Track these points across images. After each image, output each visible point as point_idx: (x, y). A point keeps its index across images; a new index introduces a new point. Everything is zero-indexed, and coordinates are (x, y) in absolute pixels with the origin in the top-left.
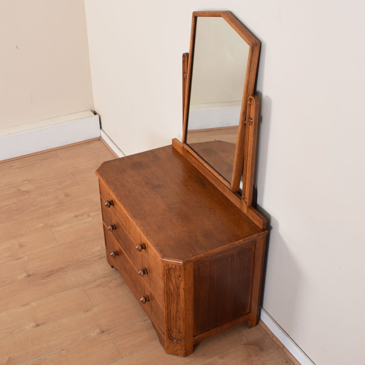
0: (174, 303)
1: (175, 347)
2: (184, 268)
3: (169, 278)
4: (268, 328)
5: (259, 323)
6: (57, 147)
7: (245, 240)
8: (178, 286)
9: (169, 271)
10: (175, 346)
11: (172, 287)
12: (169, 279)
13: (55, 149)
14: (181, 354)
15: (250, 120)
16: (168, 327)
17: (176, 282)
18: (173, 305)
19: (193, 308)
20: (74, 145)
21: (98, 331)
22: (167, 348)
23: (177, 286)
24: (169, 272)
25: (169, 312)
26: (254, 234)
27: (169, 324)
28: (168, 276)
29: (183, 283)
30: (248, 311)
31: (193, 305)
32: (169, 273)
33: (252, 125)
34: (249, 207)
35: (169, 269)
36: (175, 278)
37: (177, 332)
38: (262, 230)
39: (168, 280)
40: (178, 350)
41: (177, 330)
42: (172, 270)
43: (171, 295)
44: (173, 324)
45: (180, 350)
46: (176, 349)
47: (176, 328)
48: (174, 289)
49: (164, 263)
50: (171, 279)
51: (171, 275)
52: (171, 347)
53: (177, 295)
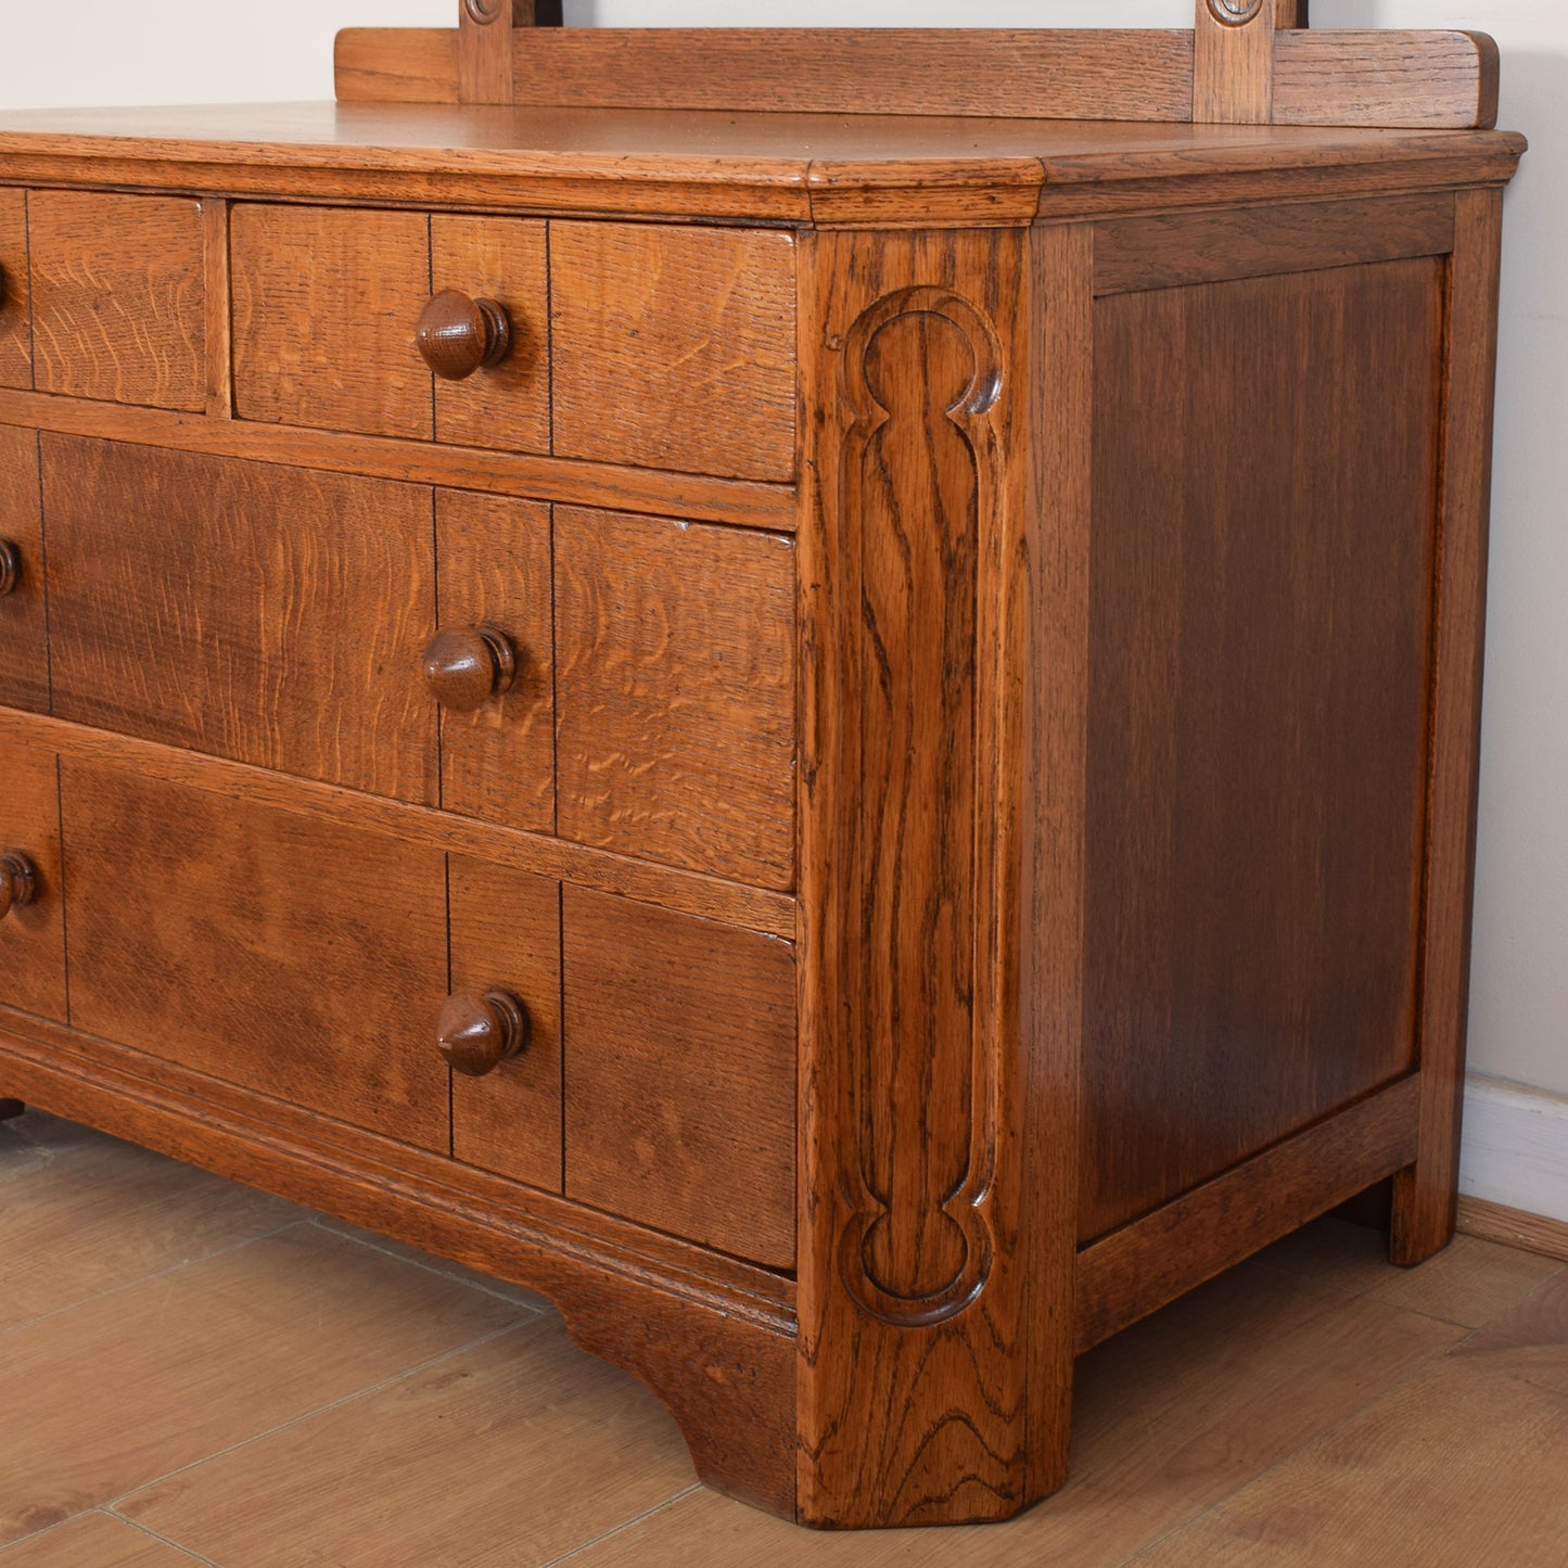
0: (906, 791)
2: (1034, 263)
3: (864, 455)
8: (961, 540)
9: (872, 353)
10: (914, 1384)
11: (901, 576)
12: (871, 458)
14: (974, 1477)
16: (839, 1145)
17: (936, 491)
18: (903, 820)
22: (822, 1441)
24: (870, 370)
27: (853, 1095)
28: (865, 417)
29: (1016, 475)
30: (1403, 1050)
32: (864, 375)
35: (875, 321)
36: (928, 432)
37: (934, 1190)
40: (942, 1431)
41: (932, 1156)
42: (897, 332)
43: (883, 683)
44: (891, 1089)
45: (967, 1422)
46: (926, 1427)
47: (925, 1134)
48: (910, 587)
49: (826, 245)
50: (885, 454)
51: (886, 406)
52: (872, 1415)
53: (947, 671)
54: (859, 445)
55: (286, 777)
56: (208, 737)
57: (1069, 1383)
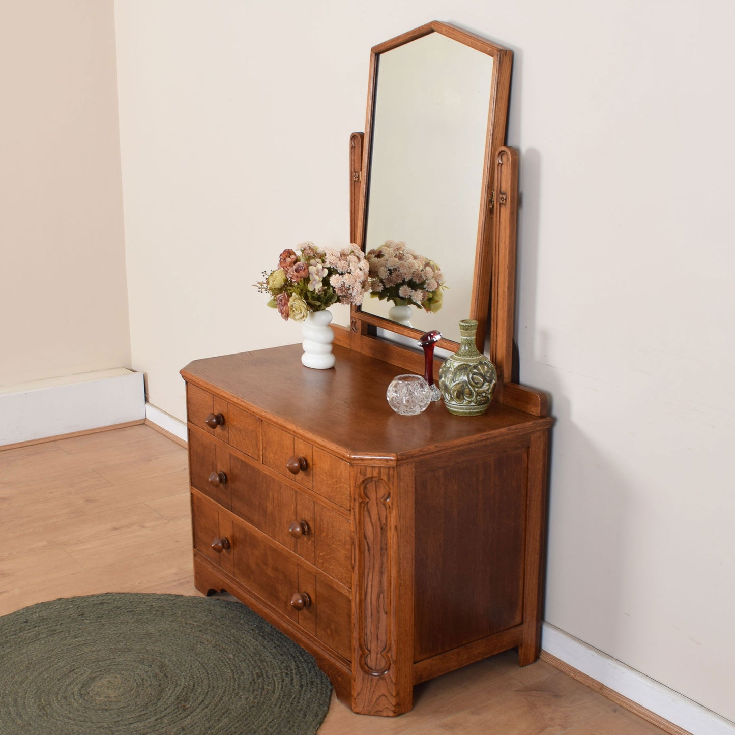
0: (373, 571)
1: (374, 691)
2: (398, 473)
3: (364, 507)
4: (562, 662)
5: (541, 657)
6: (58, 436)
7: (510, 429)
8: (384, 524)
9: (365, 488)
10: (375, 688)
11: (372, 530)
12: (366, 508)
14: (387, 708)
15: (501, 196)
16: (359, 639)
17: (379, 514)
18: (373, 578)
19: (413, 583)
20: (92, 434)
22: (357, 696)
24: (365, 491)
25: (363, 597)
27: (362, 629)
28: (364, 500)
29: (394, 513)
30: (518, 619)
31: (413, 574)
32: (364, 492)
33: (505, 205)
35: (365, 482)
36: (377, 503)
37: (380, 650)
40: (381, 698)
41: (379, 643)
42: (370, 484)
43: (368, 551)
44: (371, 629)
45: (386, 696)
46: (378, 697)
47: (378, 639)
48: (374, 533)
49: (355, 468)
50: (368, 507)
51: (368, 498)
52: (366, 693)
53: (382, 549)
54: (363, 505)
55: (271, 538)
56: (258, 526)
57: (412, 690)
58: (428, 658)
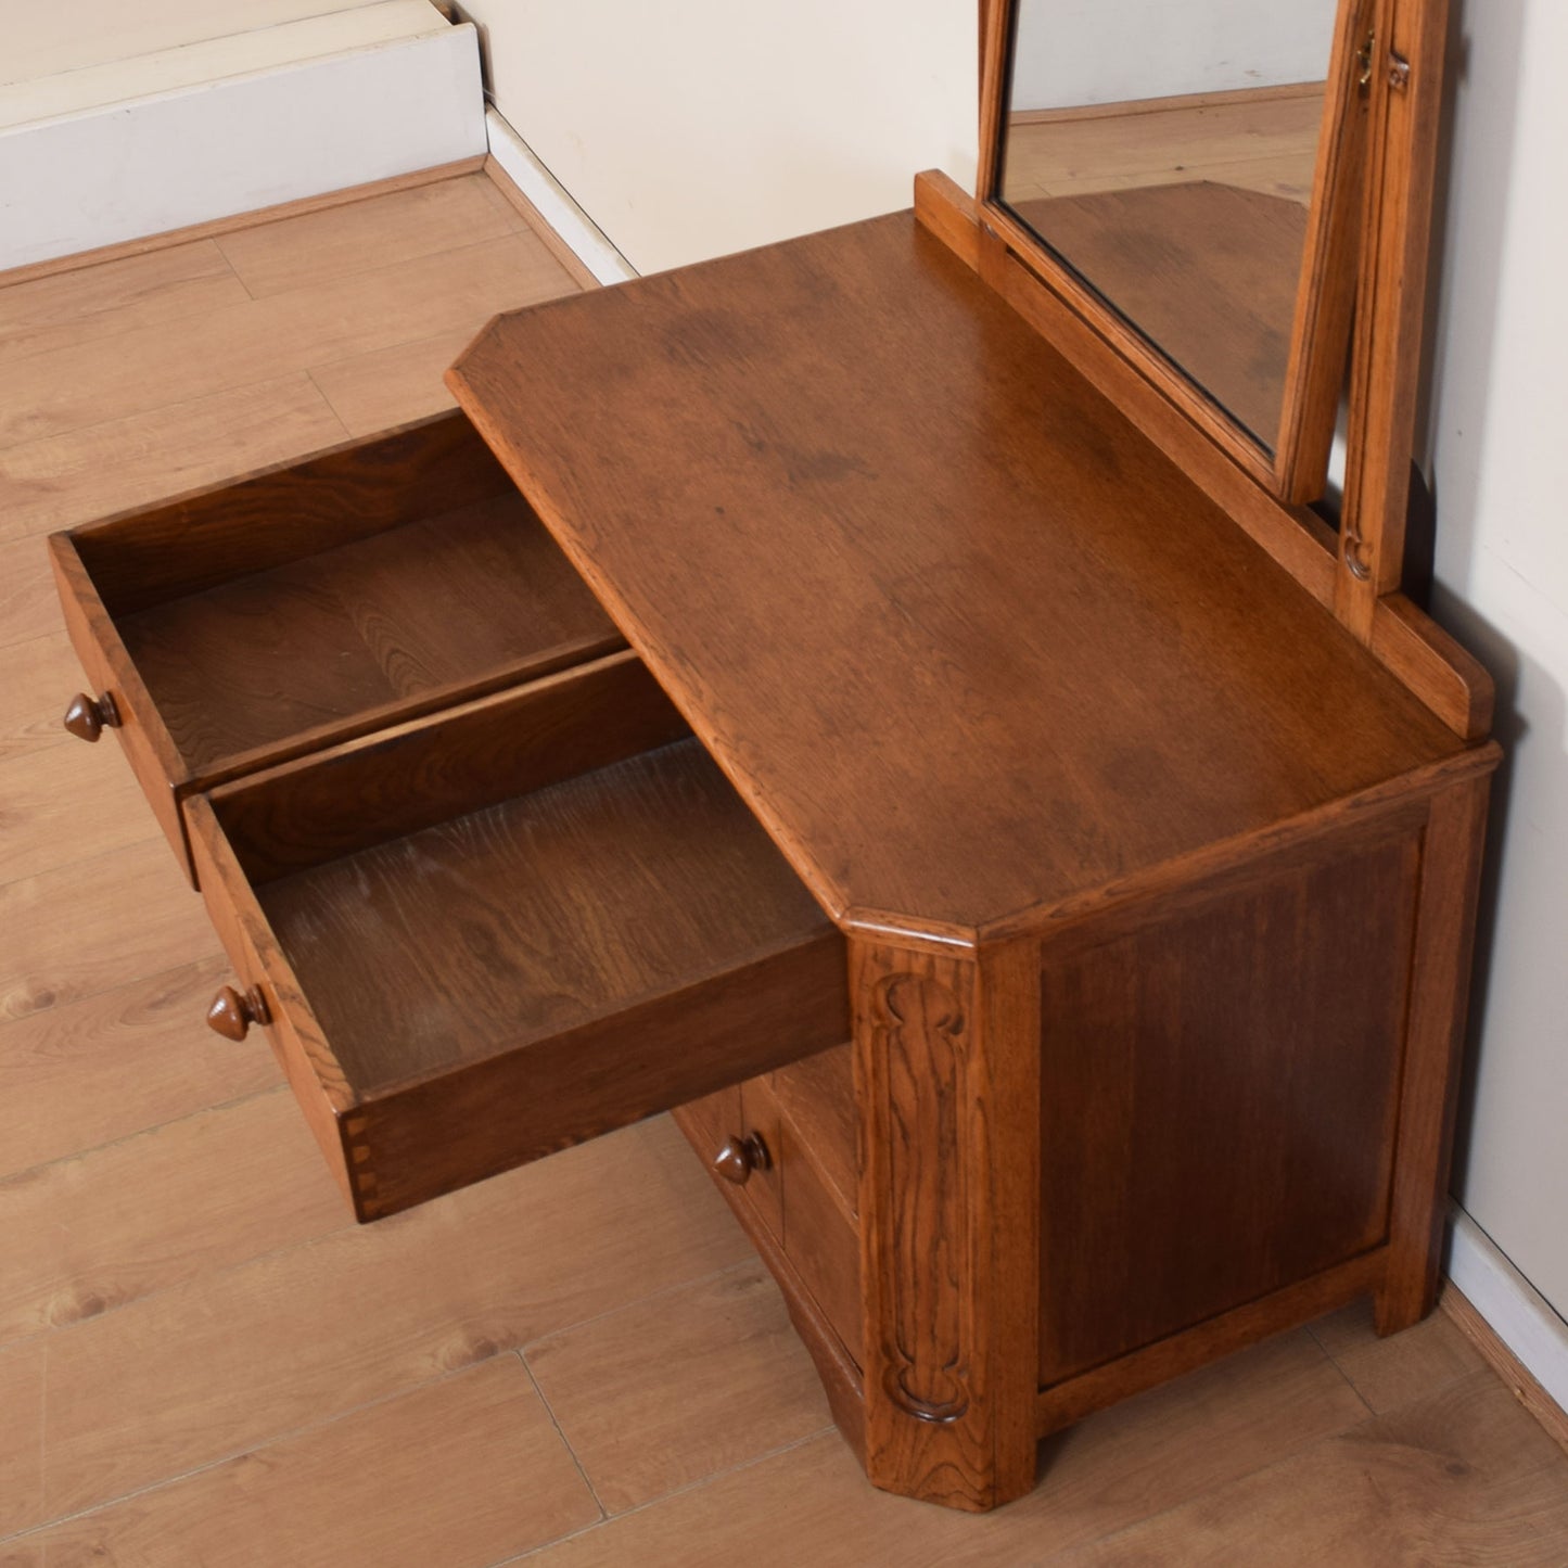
0: (918, 1187)
1: (923, 1452)
2: (982, 975)
3: (888, 1038)
4: (1498, 1339)
5: (1442, 1303)
6: (228, 219)
7: (1357, 805)
8: (947, 1084)
9: (891, 992)
10: (926, 1445)
11: (912, 1094)
12: (893, 1040)
13: (213, 231)
14: (961, 1492)
15: (1393, 64)
16: (882, 1333)
17: (932, 1060)
18: (917, 1201)
19: (1037, 1219)
20: (329, 208)
21: (457, 1342)
22: (877, 1454)
23: (938, 1081)
24: (891, 999)
25: (890, 1241)
26: (1416, 767)
27: (890, 1311)
28: (887, 1023)
29: (975, 1066)
30: (1373, 1233)
31: (1037, 1197)
32: (888, 1002)
33: (1404, 95)
34: (1382, 598)
36: (927, 1034)
37: (939, 1361)
38: (1463, 741)
39: (883, 1049)
40: (943, 1468)
41: (938, 1347)
42: (906, 987)
43: (903, 1138)
44: (914, 1314)
45: (957, 1469)
46: (934, 1464)
47: (934, 1337)
48: (918, 1099)
50: (901, 1039)
51: (900, 1018)
52: (903, 1451)
53: (941, 1140)
54: (885, 1033)
57: (1032, 1449)
58: (1086, 1371)
